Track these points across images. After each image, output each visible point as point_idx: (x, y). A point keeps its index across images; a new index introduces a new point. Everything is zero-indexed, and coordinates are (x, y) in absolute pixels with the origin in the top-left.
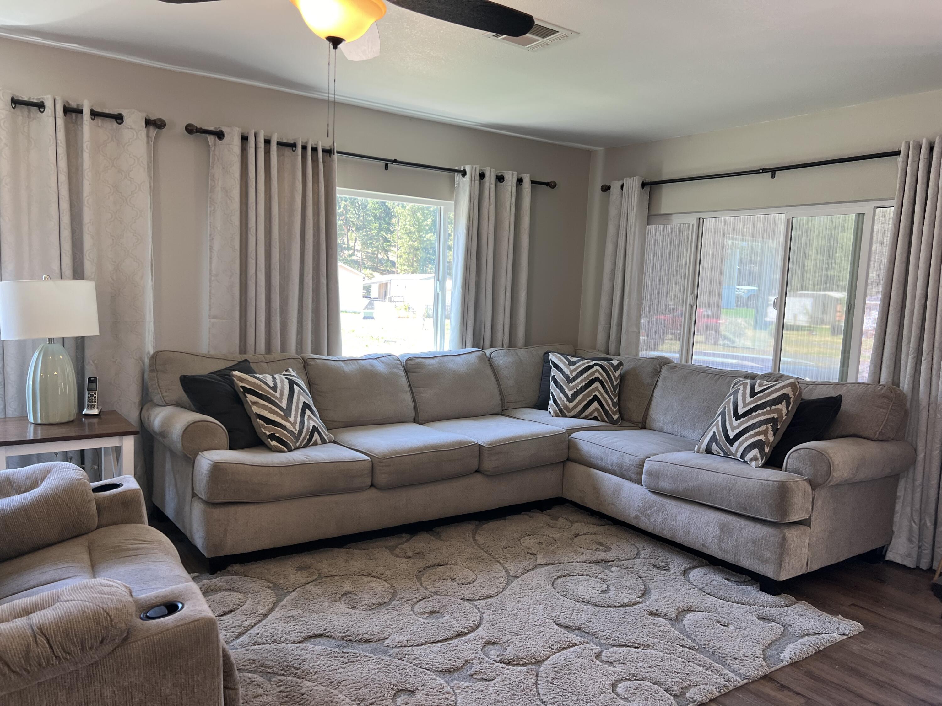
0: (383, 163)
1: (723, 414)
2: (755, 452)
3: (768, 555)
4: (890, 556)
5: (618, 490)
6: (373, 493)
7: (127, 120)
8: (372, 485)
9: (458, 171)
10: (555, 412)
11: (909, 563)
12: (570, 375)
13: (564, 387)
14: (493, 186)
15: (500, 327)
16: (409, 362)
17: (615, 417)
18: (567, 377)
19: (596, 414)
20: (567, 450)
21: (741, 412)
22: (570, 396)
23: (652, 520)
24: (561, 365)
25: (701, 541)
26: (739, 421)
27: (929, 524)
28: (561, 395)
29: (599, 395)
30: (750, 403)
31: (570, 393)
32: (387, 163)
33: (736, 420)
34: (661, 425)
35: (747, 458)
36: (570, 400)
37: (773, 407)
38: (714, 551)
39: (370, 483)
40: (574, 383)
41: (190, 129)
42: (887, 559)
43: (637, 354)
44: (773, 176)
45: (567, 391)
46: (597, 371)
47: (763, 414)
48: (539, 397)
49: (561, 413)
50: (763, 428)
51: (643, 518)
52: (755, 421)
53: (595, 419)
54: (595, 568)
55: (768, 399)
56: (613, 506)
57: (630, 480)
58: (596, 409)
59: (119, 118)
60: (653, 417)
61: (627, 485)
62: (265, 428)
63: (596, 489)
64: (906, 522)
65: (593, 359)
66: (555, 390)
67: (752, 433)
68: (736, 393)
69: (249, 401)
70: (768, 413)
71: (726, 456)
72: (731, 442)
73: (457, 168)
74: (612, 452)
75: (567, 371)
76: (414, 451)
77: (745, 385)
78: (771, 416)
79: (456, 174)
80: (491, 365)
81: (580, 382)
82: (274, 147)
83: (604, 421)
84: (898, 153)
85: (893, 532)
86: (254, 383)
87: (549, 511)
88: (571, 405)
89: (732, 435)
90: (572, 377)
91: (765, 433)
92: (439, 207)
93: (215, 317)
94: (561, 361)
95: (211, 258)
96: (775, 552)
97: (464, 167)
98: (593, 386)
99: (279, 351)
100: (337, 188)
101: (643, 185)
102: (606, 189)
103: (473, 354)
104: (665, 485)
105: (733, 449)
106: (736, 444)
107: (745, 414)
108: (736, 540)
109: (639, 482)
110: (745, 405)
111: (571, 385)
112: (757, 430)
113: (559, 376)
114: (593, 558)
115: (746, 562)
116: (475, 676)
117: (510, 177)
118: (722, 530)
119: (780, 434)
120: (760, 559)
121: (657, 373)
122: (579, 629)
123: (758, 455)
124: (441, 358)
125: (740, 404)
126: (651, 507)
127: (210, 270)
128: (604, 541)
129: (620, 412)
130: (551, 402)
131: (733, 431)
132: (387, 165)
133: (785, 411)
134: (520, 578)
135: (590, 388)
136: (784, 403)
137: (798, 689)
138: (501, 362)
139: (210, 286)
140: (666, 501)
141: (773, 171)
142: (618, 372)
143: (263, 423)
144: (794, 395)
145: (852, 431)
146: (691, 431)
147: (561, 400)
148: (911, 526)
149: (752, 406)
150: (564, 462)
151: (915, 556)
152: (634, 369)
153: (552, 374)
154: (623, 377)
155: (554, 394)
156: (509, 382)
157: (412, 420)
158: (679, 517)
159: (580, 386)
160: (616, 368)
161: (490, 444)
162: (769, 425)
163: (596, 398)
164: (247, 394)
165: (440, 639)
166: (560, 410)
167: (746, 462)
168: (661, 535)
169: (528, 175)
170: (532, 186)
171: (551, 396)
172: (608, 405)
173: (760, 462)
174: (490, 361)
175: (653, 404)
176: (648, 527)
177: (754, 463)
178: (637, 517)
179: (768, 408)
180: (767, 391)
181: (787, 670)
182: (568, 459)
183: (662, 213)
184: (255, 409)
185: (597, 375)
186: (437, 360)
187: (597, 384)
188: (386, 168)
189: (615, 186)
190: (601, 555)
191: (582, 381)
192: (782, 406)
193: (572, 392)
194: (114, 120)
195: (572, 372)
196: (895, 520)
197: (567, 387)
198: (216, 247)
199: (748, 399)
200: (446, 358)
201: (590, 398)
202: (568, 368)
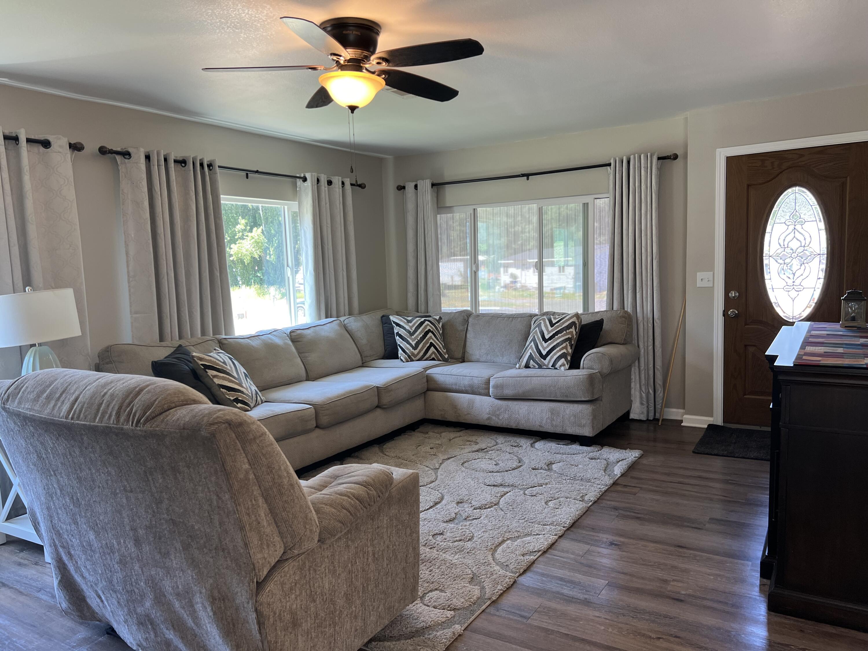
0: (244, 173)
1: (534, 340)
2: (563, 361)
3: (585, 422)
4: (632, 416)
5: (471, 403)
6: (318, 432)
7: (55, 145)
8: (317, 427)
9: (300, 178)
10: (406, 359)
11: (643, 417)
12: (410, 330)
13: (408, 339)
14: (326, 189)
15: (341, 300)
16: (292, 334)
17: (446, 356)
18: (409, 332)
19: (433, 356)
20: (426, 383)
21: (547, 337)
22: (414, 345)
23: (501, 418)
24: (401, 323)
25: (538, 423)
26: (547, 343)
27: (651, 391)
28: (408, 345)
29: (433, 342)
30: (552, 331)
31: (413, 343)
32: (248, 173)
33: (545, 342)
34: (478, 357)
35: (557, 366)
36: (415, 348)
37: (568, 331)
38: (549, 428)
39: (315, 425)
40: (415, 336)
41: (103, 151)
42: (630, 418)
43: (441, 310)
44: (528, 179)
45: (411, 342)
46: (428, 325)
47: (562, 336)
48: (385, 350)
49: (410, 359)
50: (564, 345)
51: (494, 418)
52: (558, 341)
53: (433, 359)
54: (480, 454)
55: (563, 326)
56: (469, 415)
57: (480, 394)
58: (433, 353)
59: (46, 144)
60: (471, 352)
61: (478, 398)
62: (228, 395)
63: (454, 406)
64: (638, 394)
65: (422, 317)
66: (401, 343)
67: (558, 349)
68: (539, 326)
69: (210, 375)
70: (565, 335)
71: (540, 367)
72: (544, 357)
73: (298, 175)
74: (463, 378)
75: (407, 328)
76: (341, 396)
77: (544, 320)
78: (567, 337)
79: (298, 180)
80: (347, 330)
81: (419, 334)
82: (172, 165)
83: (439, 360)
84: (609, 165)
85: (632, 401)
86: (211, 360)
87: (418, 430)
88: (416, 352)
89: (544, 353)
90: (412, 331)
91: (566, 348)
92: (282, 207)
93: (136, 313)
94: (401, 320)
95: (127, 262)
96: (589, 419)
97: (304, 175)
98: (428, 336)
99: (200, 336)
100: (221, 196)
101: (433, 185)
102: (401, 188)
103: (334, 322)
104: (508, 392)
105: (546, 362)
106: (548, 358)
107: (551, 338)
108: (563, 418)
109: (488, 395)
110: (549, 332)
111: (413, 337)
112: (561, 347)
113: (402, 332)
114: (474, 449)
115: (570, 430)
116: (468, 519)
117: (337, 181)
118: (552, 414)
119: (573, 347)
120: (580, 426)
121: (466, 321)
122: (502, 485)
123: (565, 362)
124: (314, 328)
125: (546, 333)
126: (499, 409)
127: (128, 272)
128: (470, 439)
129: (447, 352)
130: (400, 351)
131: (544, 350)
132: (247, 174)
133: (574, 333)
134: (440, 469)
135: (427, 338)
136: (573, 327)
137: (633, 485)
138: (353, 327)
139: (129, 286)
140: (510, 403)
141: (527, 176)
142: (441, 324)
143: (226, 391)
144: (578, 322)
145: (610, 340)
146: (501, 358)
147: (408, 349)
148: (641, 394)
149: (554, 332)
150: (425, 393)
151: (645, 412)
152: (449, 321)
153: (396, 331)
154: (443, 326)
155: (401, 345)
156: (363, 341)
157: (305, 379)
158: (521, 411)
159: (419, 337)
160: (439, 321)
161: (385, 385)
162: (567, 343)
163: (432, 345)
164: (207, 370)
165: (427, 508)
166: (409, 356)
167: (557, 369)
168: (509, 427)
169: (349, 179)
170: (352, 188)
171: (399, 348)
172: (440, 348)
173: (567, 367)
174: (345, 327)
175: (468, 344)
176: (498, 423)
177: (562, 368)
178: (489, 419)
179: (565, 332)
180: (561, 322)
181: (621, 478)
182: (428, 390)
183: (448, 205)
184: (217, 381)
185: (428, 328)
186: (312, 329)
187: (430, 334)
188: (247, 177)
189: (410, 187)
190: (477, 447)
191: (420, 333)
192: (573, 330)
193: (415, 342)
194: (40, 145)
195: (411, 327)
196: (632, 393)
197: (411, 339)
198: (132, 253)
199: (550, 329)
200: (317, 328)
201: (428, 345)
202: (408, 325)
